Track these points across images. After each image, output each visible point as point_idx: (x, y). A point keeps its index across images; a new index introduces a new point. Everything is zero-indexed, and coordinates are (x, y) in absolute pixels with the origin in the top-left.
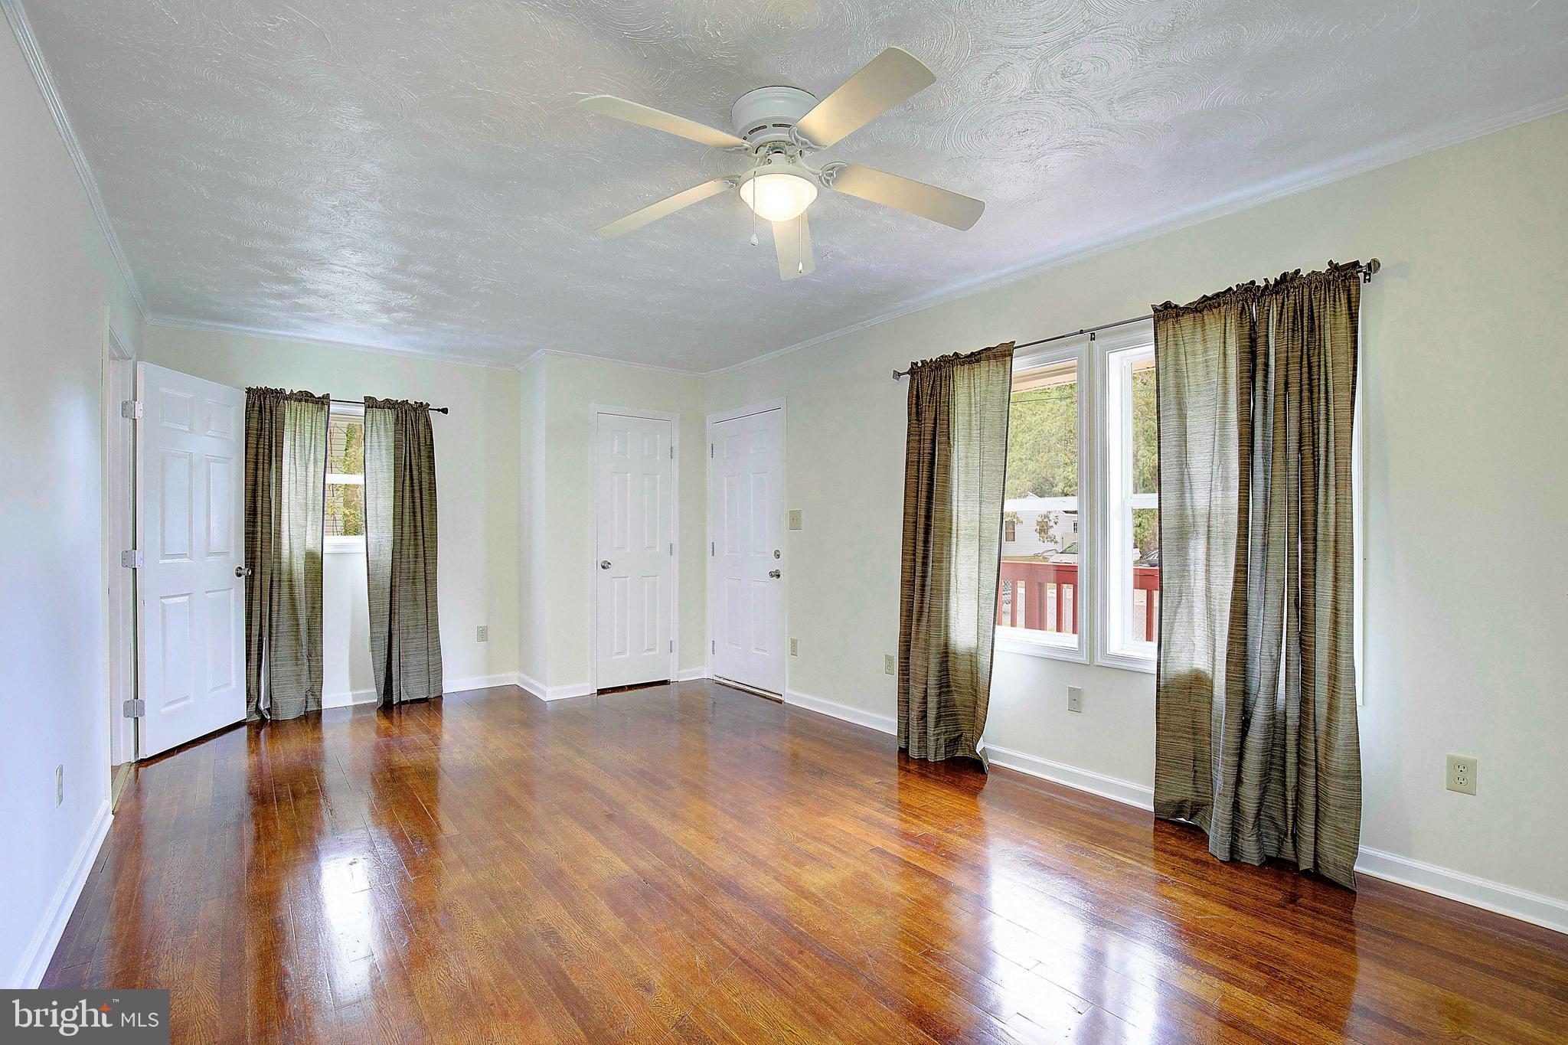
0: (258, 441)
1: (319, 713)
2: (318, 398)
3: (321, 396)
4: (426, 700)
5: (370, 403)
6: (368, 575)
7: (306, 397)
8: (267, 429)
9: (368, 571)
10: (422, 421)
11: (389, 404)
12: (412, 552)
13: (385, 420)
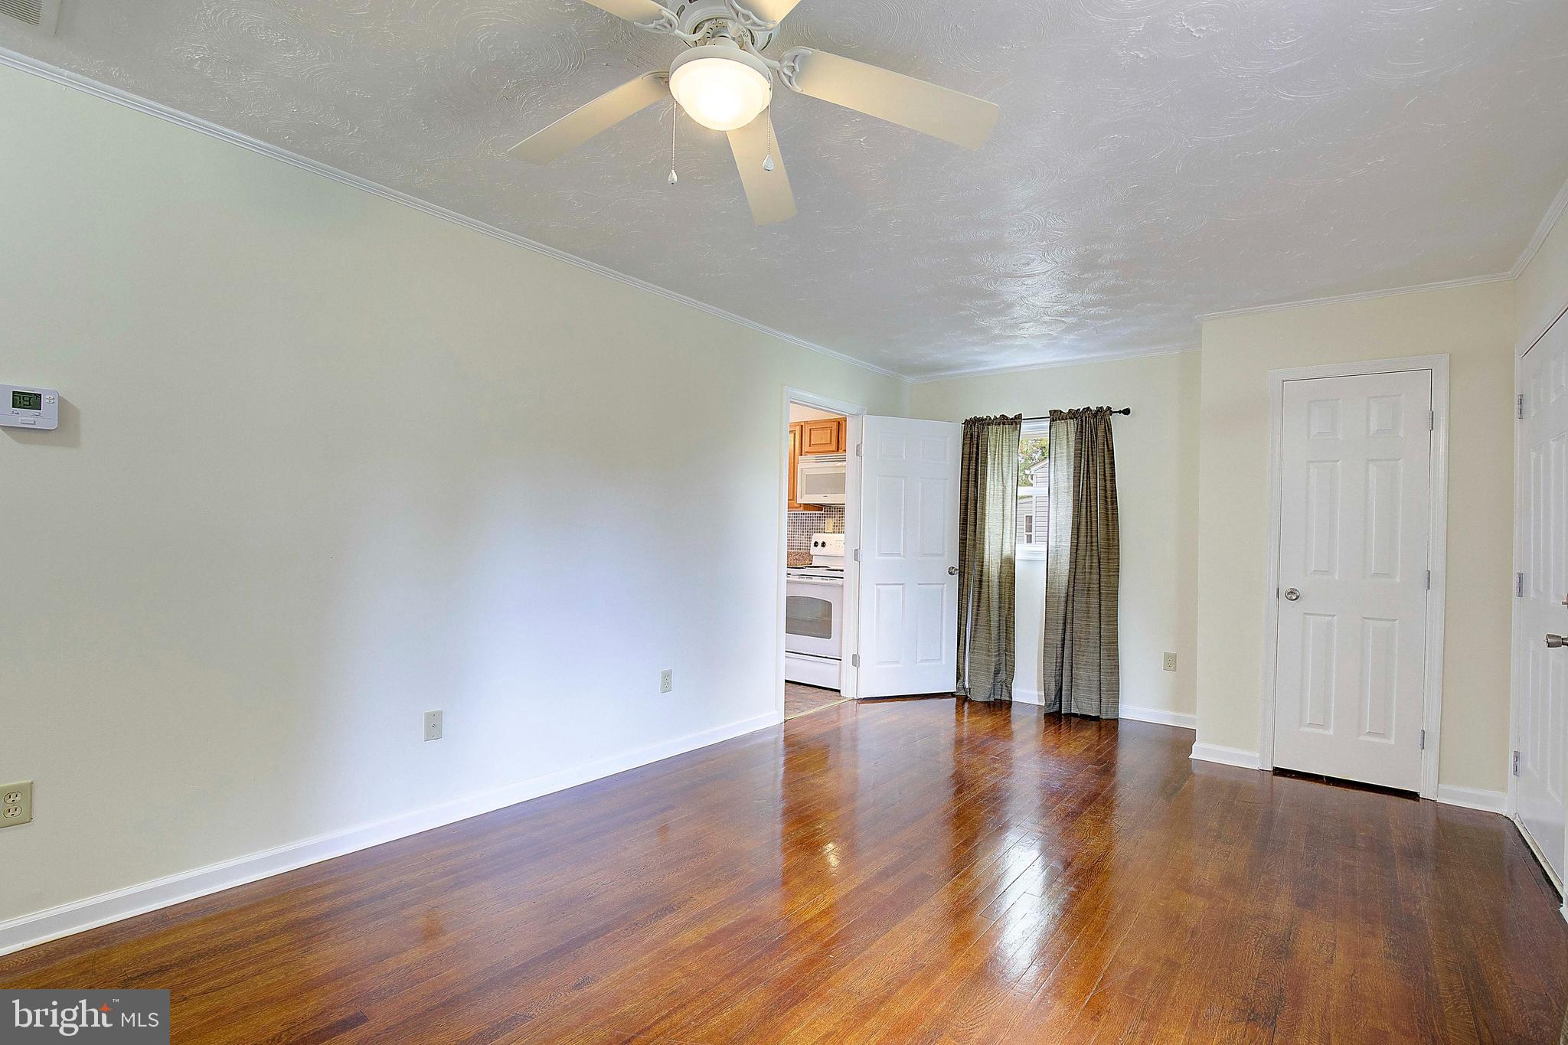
0: (969, 463)
1: (1010, 703)
2: (1012, 419)
3: (1013, 417)
4: (1097, 719)
5: (1056, 416)
6: (1047, 582)
7: (1003, 420)
8: (974, 453)
9: (1047, 579)
10: (1101, 427)
11: (1073, 414)
12: (1088, 563)
13: (1067, 431)
